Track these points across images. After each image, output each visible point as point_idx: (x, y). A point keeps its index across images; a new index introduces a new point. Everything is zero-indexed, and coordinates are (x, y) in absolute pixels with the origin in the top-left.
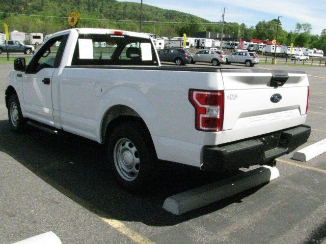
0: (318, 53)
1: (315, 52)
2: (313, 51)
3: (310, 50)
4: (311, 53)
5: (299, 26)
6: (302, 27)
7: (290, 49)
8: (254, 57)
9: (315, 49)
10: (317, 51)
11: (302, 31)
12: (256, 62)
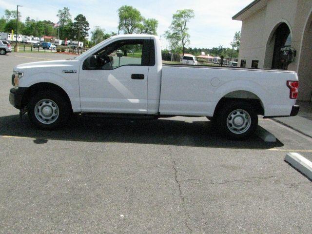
0: (35, 40)
1: (33, 39)
2: (31, 38)
3: (28, 37)
4: (29, 39)
5: (8, 13)
6: (12, 14)
7: (11, 36)
8: (8, 46)
9: (32, 36)
10: (34, 38)
11: (12, 18)
12: (11, 50)
